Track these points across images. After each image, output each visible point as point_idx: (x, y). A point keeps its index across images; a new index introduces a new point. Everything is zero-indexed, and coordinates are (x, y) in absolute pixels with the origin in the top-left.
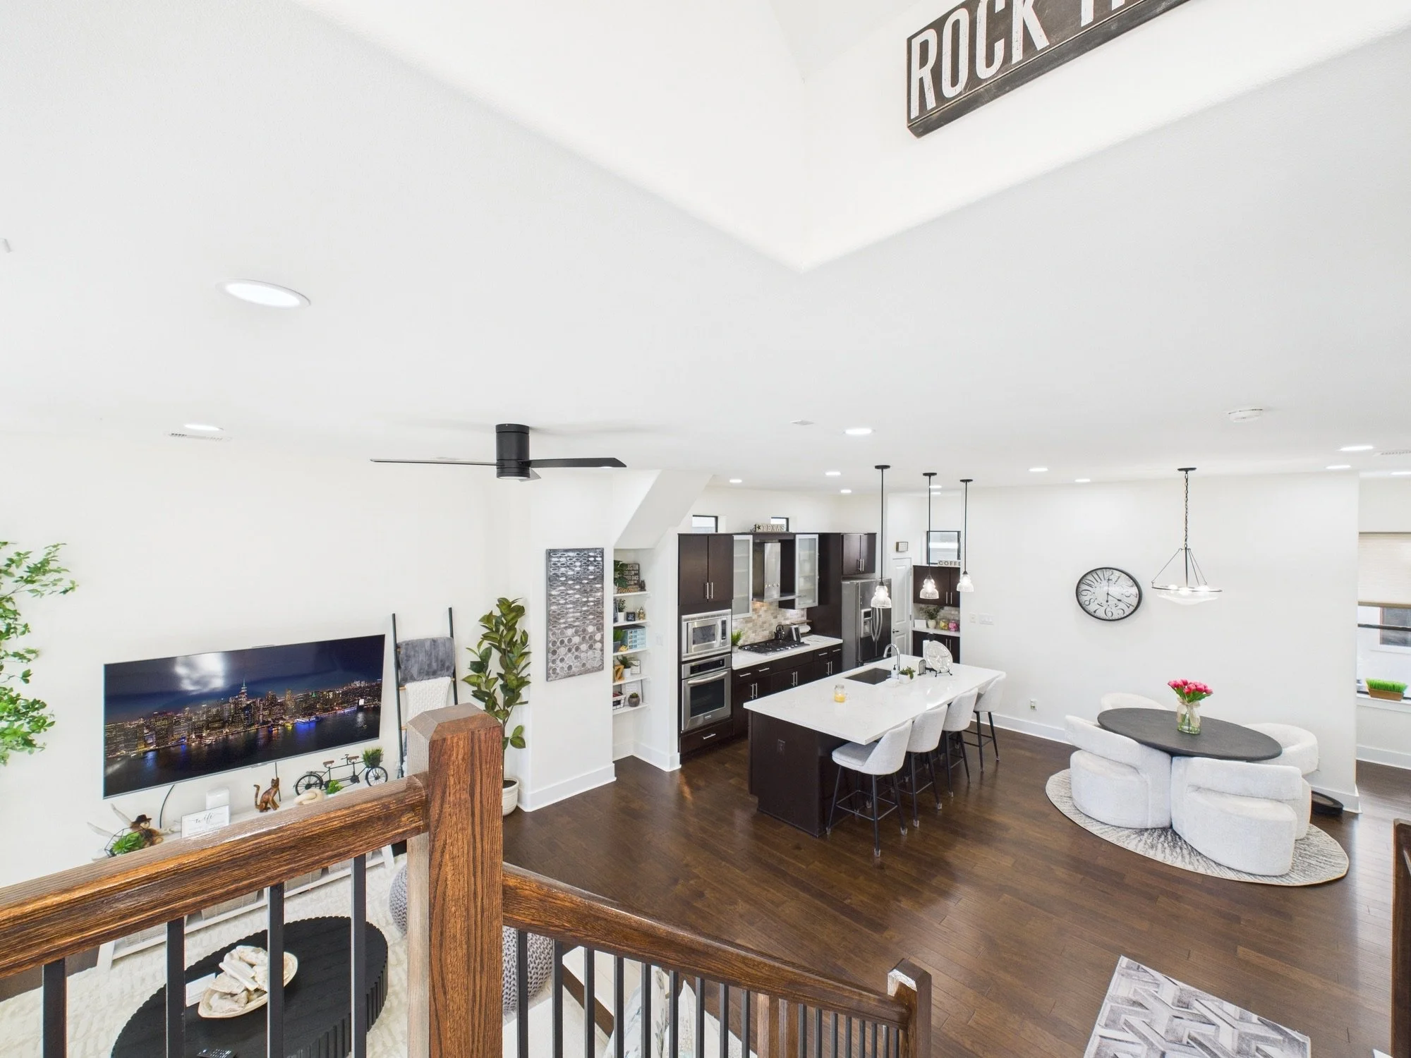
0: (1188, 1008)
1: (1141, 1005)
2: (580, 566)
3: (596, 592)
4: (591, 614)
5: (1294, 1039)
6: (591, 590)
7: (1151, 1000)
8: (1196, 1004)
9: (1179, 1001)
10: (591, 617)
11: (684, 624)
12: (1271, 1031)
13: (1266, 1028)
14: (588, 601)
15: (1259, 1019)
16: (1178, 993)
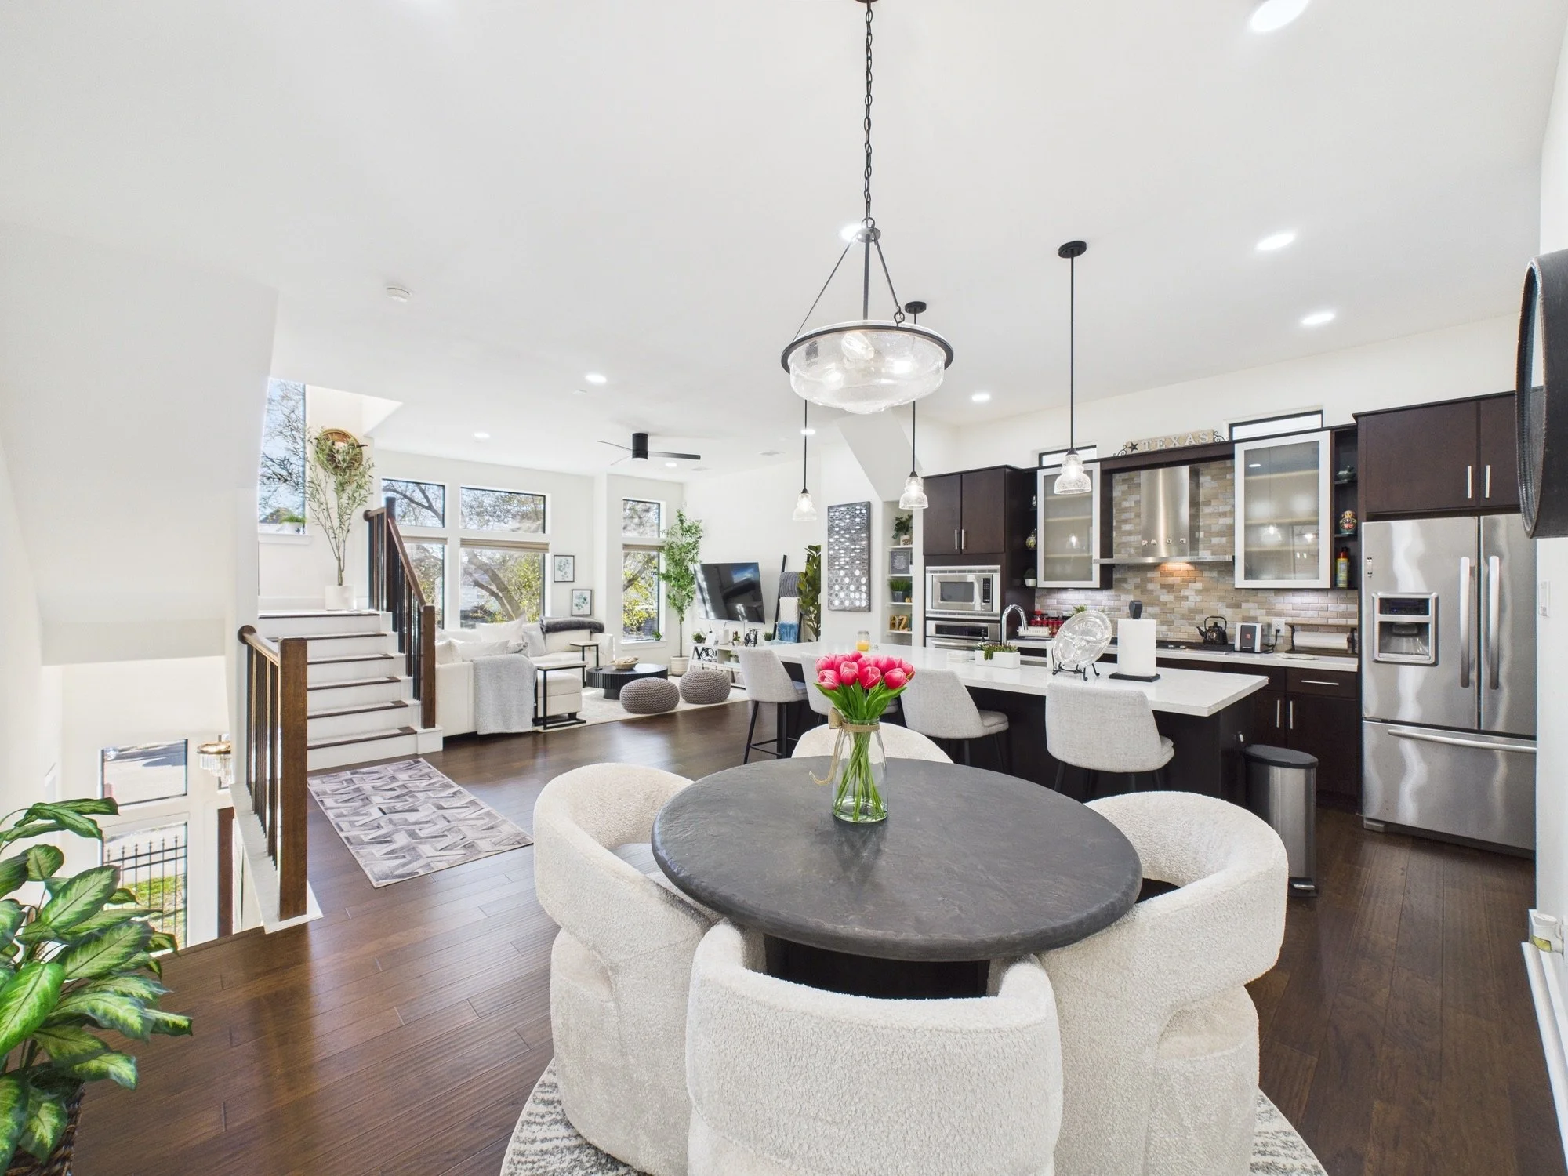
0: (464, 846)
1: (488, 829)
2: (849, 519)
3: (861, 541)
4: (858, 559)
5: (386, 878)
6: (858, 539)
7: (487, 835)
8: (463, 852)
9: (473, 846)
10: (858, 562)
11: (929, 575)
12: (404, 872)
13: (408, 872)
14: (855, 549)
15: (417, 873)
16: (479, 849)
